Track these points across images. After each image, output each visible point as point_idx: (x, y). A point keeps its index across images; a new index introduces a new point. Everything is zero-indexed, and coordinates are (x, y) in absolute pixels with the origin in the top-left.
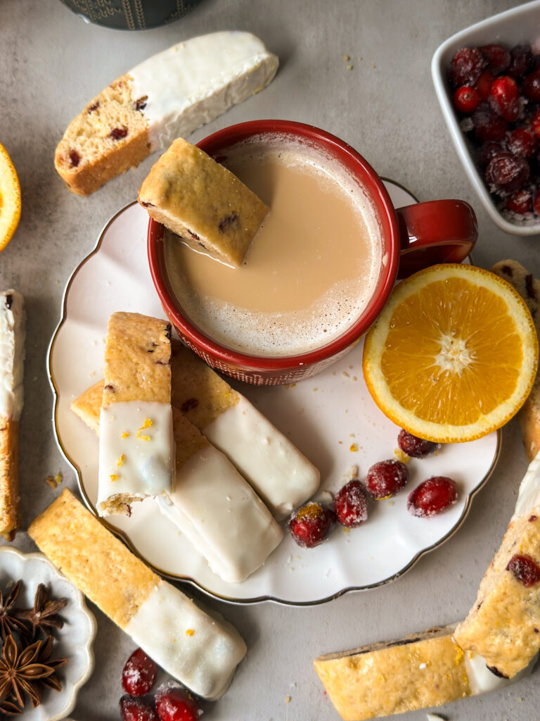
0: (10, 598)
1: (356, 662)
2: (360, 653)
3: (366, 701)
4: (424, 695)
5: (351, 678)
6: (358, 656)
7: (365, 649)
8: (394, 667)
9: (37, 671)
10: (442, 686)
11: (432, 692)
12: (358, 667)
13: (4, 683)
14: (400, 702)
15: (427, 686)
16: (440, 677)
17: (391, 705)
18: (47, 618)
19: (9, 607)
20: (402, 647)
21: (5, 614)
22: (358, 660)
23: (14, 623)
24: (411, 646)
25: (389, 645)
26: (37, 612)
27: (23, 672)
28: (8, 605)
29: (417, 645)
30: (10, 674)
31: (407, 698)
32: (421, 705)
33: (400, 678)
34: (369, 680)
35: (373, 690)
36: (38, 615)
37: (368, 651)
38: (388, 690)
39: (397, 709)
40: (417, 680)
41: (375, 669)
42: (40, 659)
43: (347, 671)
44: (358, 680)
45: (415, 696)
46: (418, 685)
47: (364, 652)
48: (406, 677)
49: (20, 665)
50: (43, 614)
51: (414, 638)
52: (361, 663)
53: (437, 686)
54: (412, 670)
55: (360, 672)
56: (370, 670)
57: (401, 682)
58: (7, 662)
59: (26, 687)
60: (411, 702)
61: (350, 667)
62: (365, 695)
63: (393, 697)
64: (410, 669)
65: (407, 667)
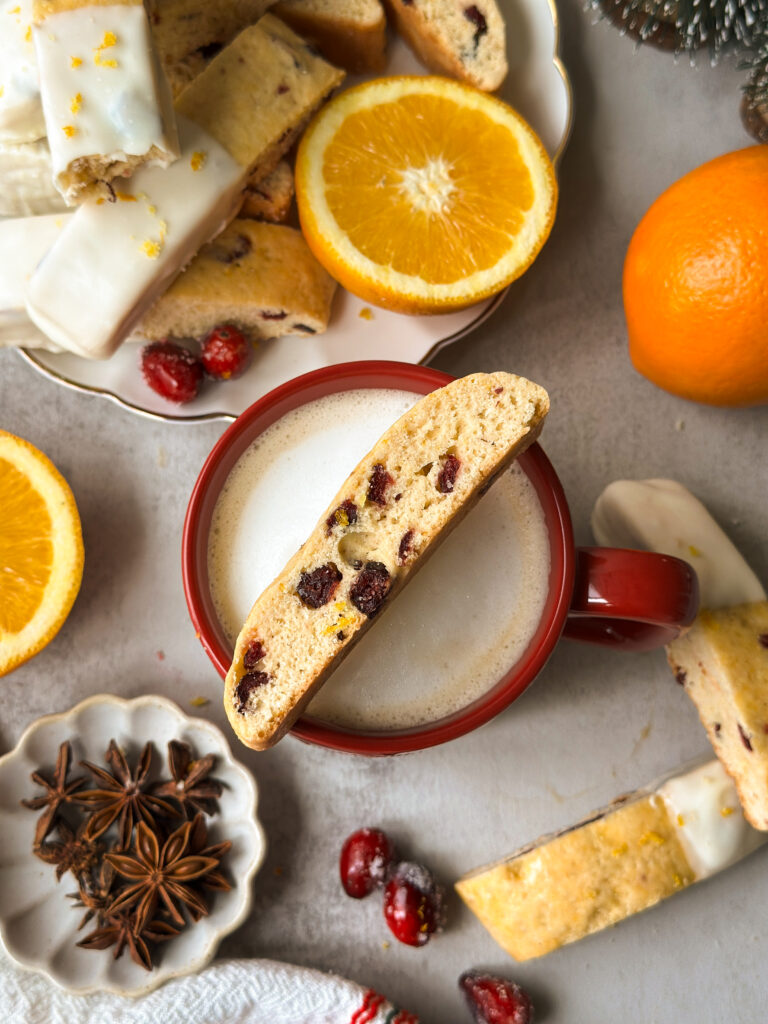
0: (139, 767)
1: (516, 869)
2: (519, 855)
3: (544, 924)
4: (627, 894)
5: (513, 895)
6: (518, 860)
7: (526, 848)
8: (573, 864)
9: (192, 866)
10: (650, 876)
11: (638, 888)
12: (521, 875)
13: (148, 893)
14: (594, 914)
15: (628, 881)
16: (645, 863)
17: (582, 921)
18: (194, 787)
19: (141, 782)
20: (580, 832)
21: (137, 791)
22: (519, 866)
23: (153, 803)
24: (593, 828)
25: (560, 835)
26: (177, 781)
27: (172, 873)
28: (139, 779)
29: (601, 823)
30: (154, 878)
31: (603, 906)
32: (626, 911)
33: (587, 878)
34: (541, 890)
35: (551, 905)
36: (181, 786)
37: (530, 850)
38: (572, 899)
39: (591, 926)
40: (612, 875)
41: (546, 873)
42: (193, 849)
43: (506, 885)
44: (525, 896)
45: (615, 899)
46: (615, 882)
47: (525, 853)
48: (594, 874)
49: (166, 863)
50: (188, 782)
51: (595, 816)
52: (524, 870)
53: (644, 878)
54: (602, 861)
55: (525, 882)
56: (540, 876)
57: (589, 883)
58: (147, 863)
59: (180, 893)
60: (609, 910)
61: (509, 878)
62: (540, 916)
63: (583, 908)
64: (598, 862)
65: (593, 859)
